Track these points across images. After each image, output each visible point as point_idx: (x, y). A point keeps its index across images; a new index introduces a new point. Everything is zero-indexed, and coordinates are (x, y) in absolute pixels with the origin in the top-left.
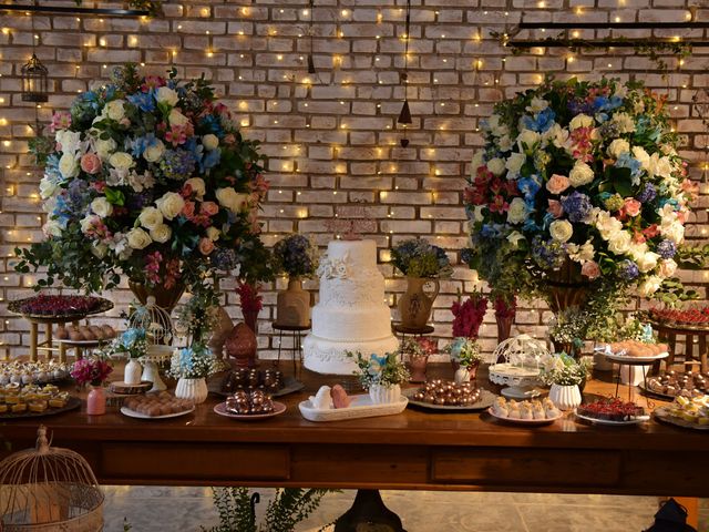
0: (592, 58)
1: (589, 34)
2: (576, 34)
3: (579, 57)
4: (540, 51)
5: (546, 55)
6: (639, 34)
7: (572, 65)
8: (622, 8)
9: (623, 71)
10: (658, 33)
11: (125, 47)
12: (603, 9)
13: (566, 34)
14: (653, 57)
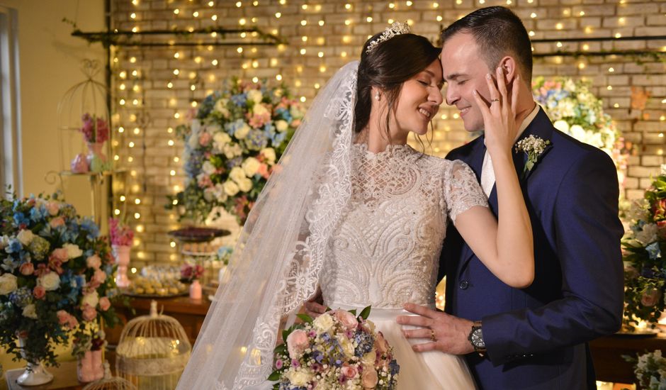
0: (599, 64)
1: (596, 47)
2: (586, 47)
3: (590, 64)
4: (558, 60)
5: (564, 62)
6: (636, 45)
7: (583, 70)
8: (622, 27)
9: (624, 74)
10: (652, 45)
11: (269, 67)
12: (607, 28)
13: (579, 47)
14: (640, 63)
